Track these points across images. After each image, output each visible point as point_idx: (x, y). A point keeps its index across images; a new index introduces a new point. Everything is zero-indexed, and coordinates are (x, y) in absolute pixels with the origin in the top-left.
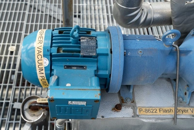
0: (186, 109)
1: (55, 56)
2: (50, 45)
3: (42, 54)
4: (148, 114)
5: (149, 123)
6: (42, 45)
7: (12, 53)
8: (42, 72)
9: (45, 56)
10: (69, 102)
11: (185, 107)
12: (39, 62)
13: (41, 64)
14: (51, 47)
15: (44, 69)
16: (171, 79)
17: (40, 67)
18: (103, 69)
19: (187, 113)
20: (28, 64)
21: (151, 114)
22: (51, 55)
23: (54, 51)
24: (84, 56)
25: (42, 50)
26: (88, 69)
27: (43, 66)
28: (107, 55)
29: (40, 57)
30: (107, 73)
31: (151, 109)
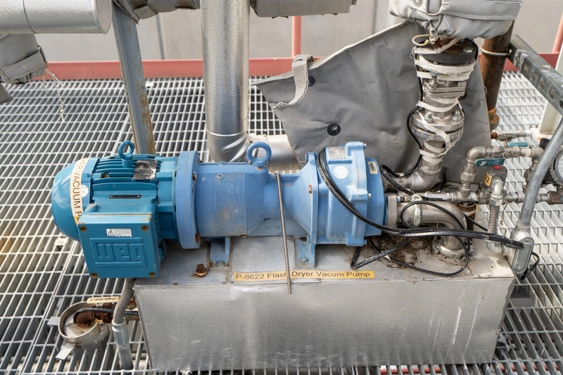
0: (310, 272)
1: (98, 182)
2: (92, 169)
3: (80, 180)
4: (250, 280)
5: (250, 293)
6: (82, 170)
7: (59, 248)
8: (79, 205)
9: (83, 182)
10: (108, 230)
11: (309, 269)
12: (75, 191)
13: (77, 194)
14: (94, 172)
15: (81, 200)
16: (296, 237)
17: (76, 197)
18: (166, 200)
19: (310, 277)
20: (63, 207)
21: (254, 280)
22: (92, 182)
23: (97, 177)
24: (138, 181)
25: (80, 176)
26: (142, 198)
27: (80, 197)
28: (170, 179)
29: (76, 184)
30: (171, 204)
31: (254, 274)
